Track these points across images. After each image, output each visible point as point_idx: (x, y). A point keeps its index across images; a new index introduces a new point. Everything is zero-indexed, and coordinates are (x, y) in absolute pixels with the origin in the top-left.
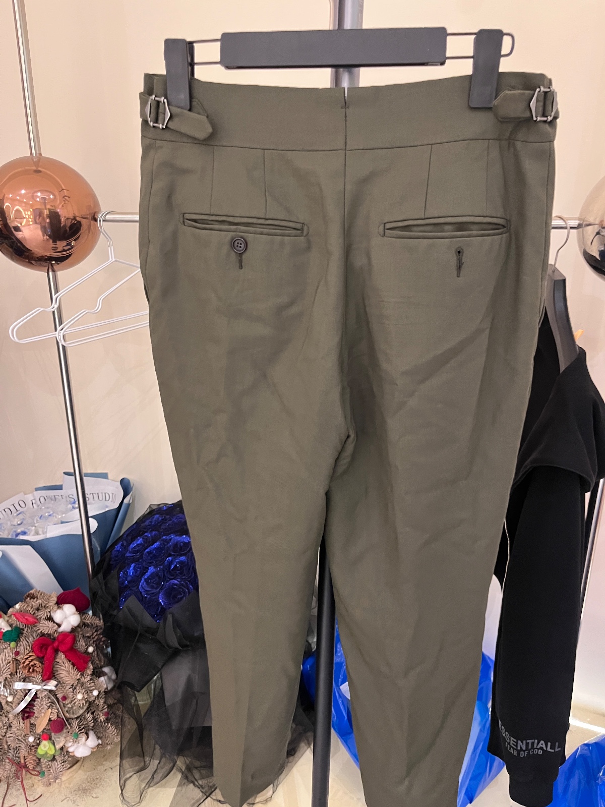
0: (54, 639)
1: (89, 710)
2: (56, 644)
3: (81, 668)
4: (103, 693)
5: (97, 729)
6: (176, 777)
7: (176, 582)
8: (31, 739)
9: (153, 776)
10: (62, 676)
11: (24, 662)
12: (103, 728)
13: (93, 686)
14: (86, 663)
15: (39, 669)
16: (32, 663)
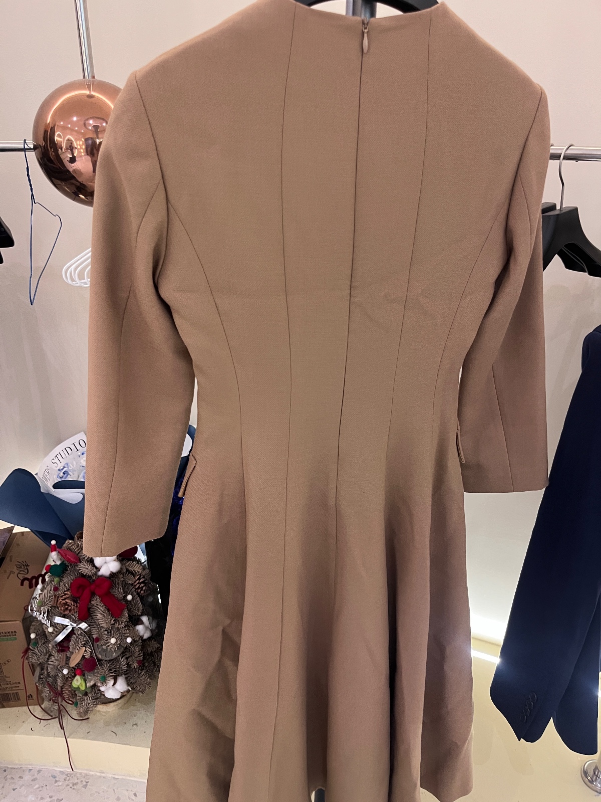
0: (92, 581)
1: (123, 654)
2: (94, 587)
3: (115, 614)
5: (129, 675)
8: (65, 672)
13: (128, 633)
14: (122, 610)
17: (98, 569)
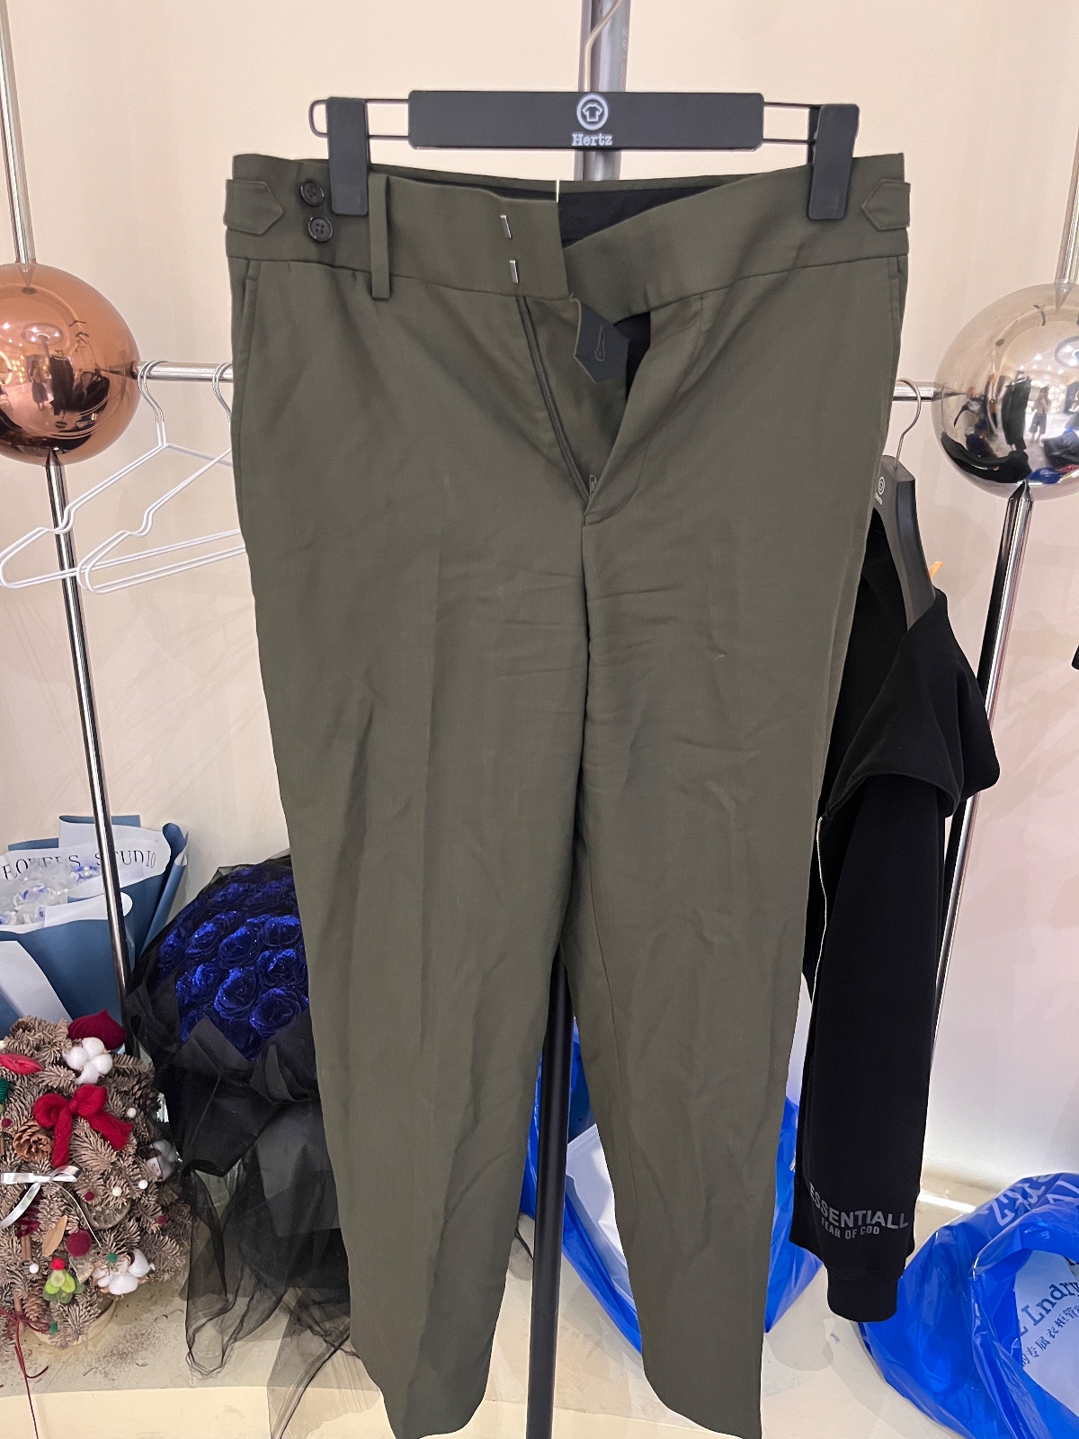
0: (69, 1097)
1: (132, 1214)
2: (74, 1104)
3: (118, 1145)
4: (155, 1186)
5: (147, 1245)
6: (281, 1322)
7: (278, 991)
8: (34, 1269)
9: (242, 1321)
10: (84, 1158)
11: (20, 1138)
12: (156, 1245)
13: (138, 1174)
14: (126, 1135)
15: (47, 1148)
16: (34, 1138)
17: (78, 1074)
